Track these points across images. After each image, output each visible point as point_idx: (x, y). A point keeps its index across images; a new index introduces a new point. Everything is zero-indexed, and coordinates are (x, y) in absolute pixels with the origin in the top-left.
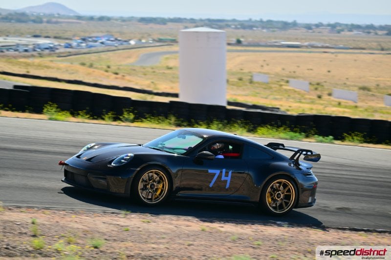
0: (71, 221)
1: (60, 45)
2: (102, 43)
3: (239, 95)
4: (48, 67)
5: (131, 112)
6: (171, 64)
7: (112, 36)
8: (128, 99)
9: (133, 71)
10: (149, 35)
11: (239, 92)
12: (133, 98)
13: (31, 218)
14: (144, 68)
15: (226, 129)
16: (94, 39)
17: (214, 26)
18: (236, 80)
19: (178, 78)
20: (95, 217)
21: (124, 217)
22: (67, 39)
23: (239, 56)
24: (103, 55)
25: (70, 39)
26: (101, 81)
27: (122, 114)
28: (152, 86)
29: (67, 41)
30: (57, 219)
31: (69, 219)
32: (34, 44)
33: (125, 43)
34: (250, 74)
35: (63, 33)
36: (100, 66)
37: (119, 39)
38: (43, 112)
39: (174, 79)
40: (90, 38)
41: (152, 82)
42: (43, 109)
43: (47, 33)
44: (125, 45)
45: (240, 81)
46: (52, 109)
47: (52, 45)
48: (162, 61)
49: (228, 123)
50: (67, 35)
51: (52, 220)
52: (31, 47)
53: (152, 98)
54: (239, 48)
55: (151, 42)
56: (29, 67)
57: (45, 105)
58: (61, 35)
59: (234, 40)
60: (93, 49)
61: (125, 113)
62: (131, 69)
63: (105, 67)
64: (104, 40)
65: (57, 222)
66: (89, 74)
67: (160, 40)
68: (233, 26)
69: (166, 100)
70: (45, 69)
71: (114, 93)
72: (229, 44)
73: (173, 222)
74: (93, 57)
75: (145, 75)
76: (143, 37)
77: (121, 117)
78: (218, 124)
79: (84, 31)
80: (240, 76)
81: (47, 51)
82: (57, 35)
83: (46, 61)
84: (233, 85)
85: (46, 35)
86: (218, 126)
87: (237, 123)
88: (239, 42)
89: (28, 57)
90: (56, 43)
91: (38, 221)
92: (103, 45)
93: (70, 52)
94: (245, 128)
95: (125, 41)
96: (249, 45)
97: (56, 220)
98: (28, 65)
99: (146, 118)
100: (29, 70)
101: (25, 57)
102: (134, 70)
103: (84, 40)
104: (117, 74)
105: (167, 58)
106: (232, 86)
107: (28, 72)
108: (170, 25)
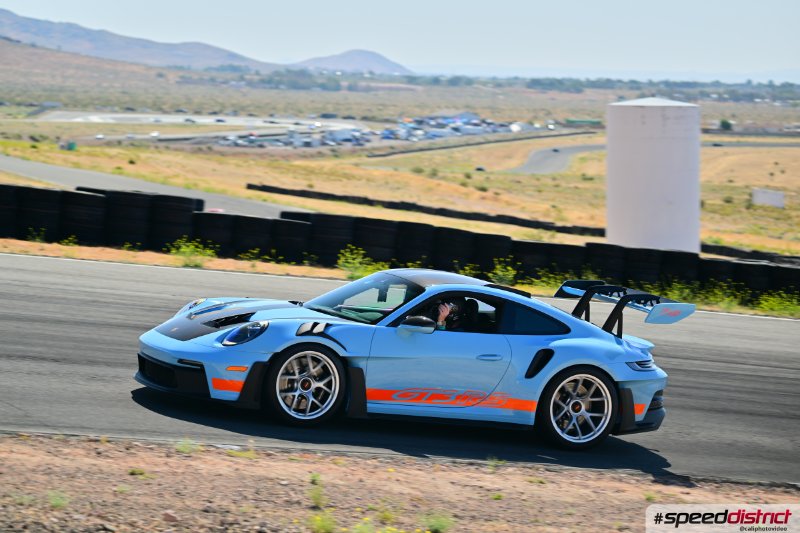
0: (389, 479)
1: (374, 134)
2: (456, 129)
3: (724, 232)
4: (349, 177)
5: (508, 264)
6: (590, 172)
7: (476, 114)
8: (504, 240)
9: (516, 184)
10: (549, 114)
11: (725, 226)
12: (515, 238)
13: (310, 472)
14: (538, 179)
15: (698, 300)
16: (441, 121)
17: (677, 95)
18: (719, 202)
19: (604, 197)
20: (435, 471)
21: (493, 473)
22: (387, 121)
23: (726, 154)
24: (457, 153)
25: (395, 122)
26: (453, 203)
27: (491, 268)
28: (554, 213)
29: (388, 126)
30: (361, 474)
31: (385, 476)
32: (323, 132)
33: (500, 129)
34: (748, 191)
35: (380, 110)
36: (450, 175)
37: (489, 121)
38: (336, 263)
39: (596, 199)
40: (432, 119)
41: (554, 207)
42: (339, 258)
43: (348, 109)
44: (502, 133)
45: (727, 204)
46: (354, 259)
47: (357, 134)
48: (573, 165)
49: (702, 287)
50: (387, 113)
51: (350, 477)
52: (317, 137)
53: (553, 237)
54: (725, 139)
55: (551, 127)
56: (313, 177)
57: (342, 251)
58: (376, 113)
59: (716, 124)
60: (438, 141)
61: (498, 267)
62: (512, 181)
63: (461, 177)
64: (459, 123)
65: (361, 481)
66: (430, 190)
67: (569, 124)
68: (715, 96)
69: (580, 241)
70: (345, 180)
71: (477, 227)
72: (706, 131)
73: (590, 483)
74: (438, 157)
75: (540, 191)
76: (536, 118)
77: (490, 275)
78: (681, 291)
79: (422, 106)
80: (726, 194)
81: (348, 146)
82: (369, 114)
83: (346, 164)
84: (714, 212)
85: (347, 113)
86: (682, 292)
87: (721, 287)
88: (726, 127)
89: (312, 156)
90: (367, 130)
91: (322, 478)
92: (459, 134)
93: (392, 148)
94: (736, 297)
95: (502, 126)
96: (746, 133)
97: (358, 477)
98: (310, 172)
99: (538, 278)
100: (314, 182)
101: (304, 157)
102: (519, 182)
103: (420, 122)
104: (483, 189)
105: (583, 159)
106: (712, 215)
107: (311, 186)
108: (589, 93)
